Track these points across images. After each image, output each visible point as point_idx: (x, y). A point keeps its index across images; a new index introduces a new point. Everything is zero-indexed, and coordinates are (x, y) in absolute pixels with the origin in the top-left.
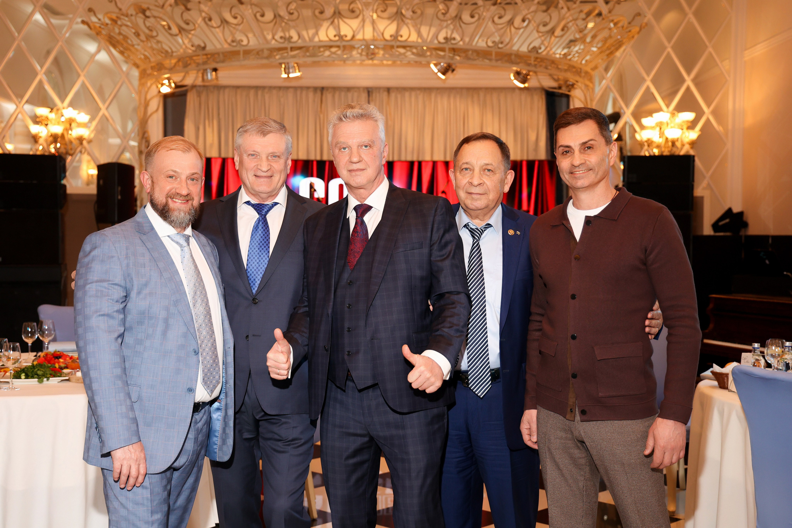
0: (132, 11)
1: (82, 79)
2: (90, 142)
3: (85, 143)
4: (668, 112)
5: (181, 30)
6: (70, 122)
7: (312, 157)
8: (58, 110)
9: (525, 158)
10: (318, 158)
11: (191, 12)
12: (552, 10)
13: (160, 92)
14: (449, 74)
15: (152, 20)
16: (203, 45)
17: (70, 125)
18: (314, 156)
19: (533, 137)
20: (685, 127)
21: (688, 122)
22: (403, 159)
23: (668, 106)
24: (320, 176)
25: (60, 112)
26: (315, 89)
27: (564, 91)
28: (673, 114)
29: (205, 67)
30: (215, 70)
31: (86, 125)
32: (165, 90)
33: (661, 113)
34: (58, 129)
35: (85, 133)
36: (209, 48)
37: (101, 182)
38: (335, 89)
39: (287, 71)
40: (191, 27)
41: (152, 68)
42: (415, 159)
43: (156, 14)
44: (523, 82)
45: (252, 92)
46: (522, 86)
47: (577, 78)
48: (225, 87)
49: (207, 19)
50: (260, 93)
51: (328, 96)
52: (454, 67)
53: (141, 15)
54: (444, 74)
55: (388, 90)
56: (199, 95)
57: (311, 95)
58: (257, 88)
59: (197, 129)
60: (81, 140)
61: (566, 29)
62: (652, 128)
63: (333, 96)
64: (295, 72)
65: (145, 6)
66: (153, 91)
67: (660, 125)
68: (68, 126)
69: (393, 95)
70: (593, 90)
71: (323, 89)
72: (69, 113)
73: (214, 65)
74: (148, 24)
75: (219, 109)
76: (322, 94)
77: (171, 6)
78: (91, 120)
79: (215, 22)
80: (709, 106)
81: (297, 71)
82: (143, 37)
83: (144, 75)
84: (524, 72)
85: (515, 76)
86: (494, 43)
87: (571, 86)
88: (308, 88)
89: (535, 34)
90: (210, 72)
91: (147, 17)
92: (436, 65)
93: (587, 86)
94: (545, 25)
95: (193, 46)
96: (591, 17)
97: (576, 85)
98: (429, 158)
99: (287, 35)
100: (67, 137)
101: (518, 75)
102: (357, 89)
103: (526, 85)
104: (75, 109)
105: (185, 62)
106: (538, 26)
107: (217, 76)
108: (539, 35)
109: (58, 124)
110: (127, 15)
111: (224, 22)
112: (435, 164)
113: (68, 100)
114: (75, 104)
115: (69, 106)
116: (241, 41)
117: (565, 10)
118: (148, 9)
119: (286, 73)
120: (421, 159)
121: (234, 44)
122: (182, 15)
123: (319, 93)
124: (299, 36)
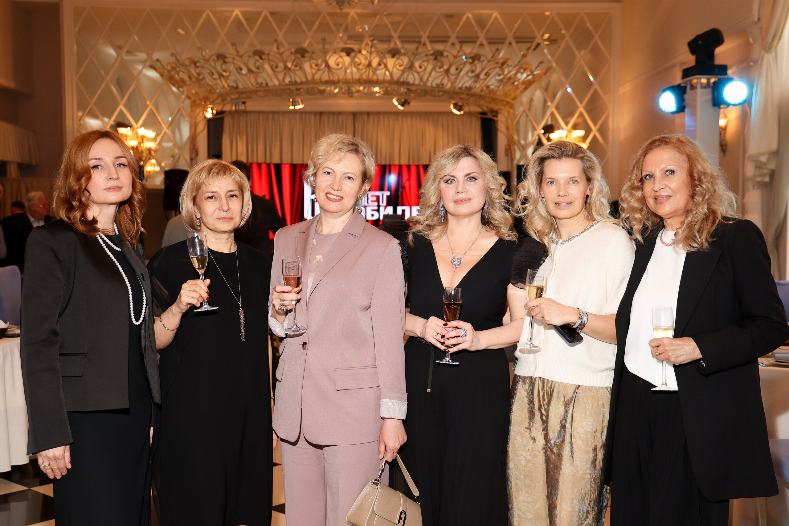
0: (187, 62)
1: (150, 107)
2: (156, 151)
3: (152, 153)
4: (566, 130)
5: (221, 76)
6: (143, 138)
8: (134, 129)
11: (228, 65)
12: (476, 62)
13: (205, 117)
14: (406, 105)
15: (200, 68)
16: (235, 85)
17: (143, 140)
21: (579, 137)
23: (567, 124)
25: (135, 131)
26: (316, 113)
27: (489, 116)
28: (570, 132)
29: (238, 101)
30: (244, 103)
31: (154, 140)
32: (209, 115)
33: (561, 131)
34: (134, 143)
35: (152, 145)
36: (240, 86)
37: (168, 182)
38: (330, 113)
39: (294, 104)
40: (228, 74)
41: (200, 100)
42: (387, 163)
43: (202, 64)
44: (459, 110)
46: (458, 113)
47: (500, 107)
48: (251, 112)
49: (238, 70)
50: (276, 116)
51: (326, 118)
52: (409, 101)
53: (193, 65)
54: (402, 106)
55: (368, 114)
56: (233, 117)
57: (312, 117)
58: (273, 113)
59: (232, 142)
60: (149, 150)
61: (488, 74)
63: (329, 119)
64: (299, 105)
65: (196, 60)
66: (200, 117)
68: (141, 141)
69: (371, 118)
70: (514, 113)
71: (321, 113)
72: (142, 131)
73: (244, 100)
74: (198, 71)
75: (247, 128)
76: (320, 116)
77: (214, 60)
78: (157, 136)
79: (245, 71)
80: (595, 125)
81: (301, 103)
82: (194, 80)
83: (194, 105)
84: (460, 104)
85: (453, 106)
86: (437, 84)
87: (496, 113)
88: (310, 113)
89: (466, 78)
90: (240, 104)
91: (197, 67)
92: (397, 100)
93: (509, 112)
94: (473, 72)
95: (229, 86)
96: (505, 66)
97: (500, 111)
98: (396, 163)
99: (294, 80)
100: (139, 148)
101: (455, 106)
102: (346, 113)
103: (462, 112)
104: (145, 128)
105: (223, 97)
106: (468, 72)
107: (245, 106)
108: (469, 79)
109: (134, 139)
110: (183, 65)
111: (250, 71)
112: (400, 167)
113: (141, 122)
114: (145, 125)
115: (141, 126)
116: (262, 84)
117: (486, 62)
118: (198, 62)
119: (293, 106)
120: (391, 163)
121: (257, 86)
122: (221, 67)
123: (318, 117)
124: (301, 79)
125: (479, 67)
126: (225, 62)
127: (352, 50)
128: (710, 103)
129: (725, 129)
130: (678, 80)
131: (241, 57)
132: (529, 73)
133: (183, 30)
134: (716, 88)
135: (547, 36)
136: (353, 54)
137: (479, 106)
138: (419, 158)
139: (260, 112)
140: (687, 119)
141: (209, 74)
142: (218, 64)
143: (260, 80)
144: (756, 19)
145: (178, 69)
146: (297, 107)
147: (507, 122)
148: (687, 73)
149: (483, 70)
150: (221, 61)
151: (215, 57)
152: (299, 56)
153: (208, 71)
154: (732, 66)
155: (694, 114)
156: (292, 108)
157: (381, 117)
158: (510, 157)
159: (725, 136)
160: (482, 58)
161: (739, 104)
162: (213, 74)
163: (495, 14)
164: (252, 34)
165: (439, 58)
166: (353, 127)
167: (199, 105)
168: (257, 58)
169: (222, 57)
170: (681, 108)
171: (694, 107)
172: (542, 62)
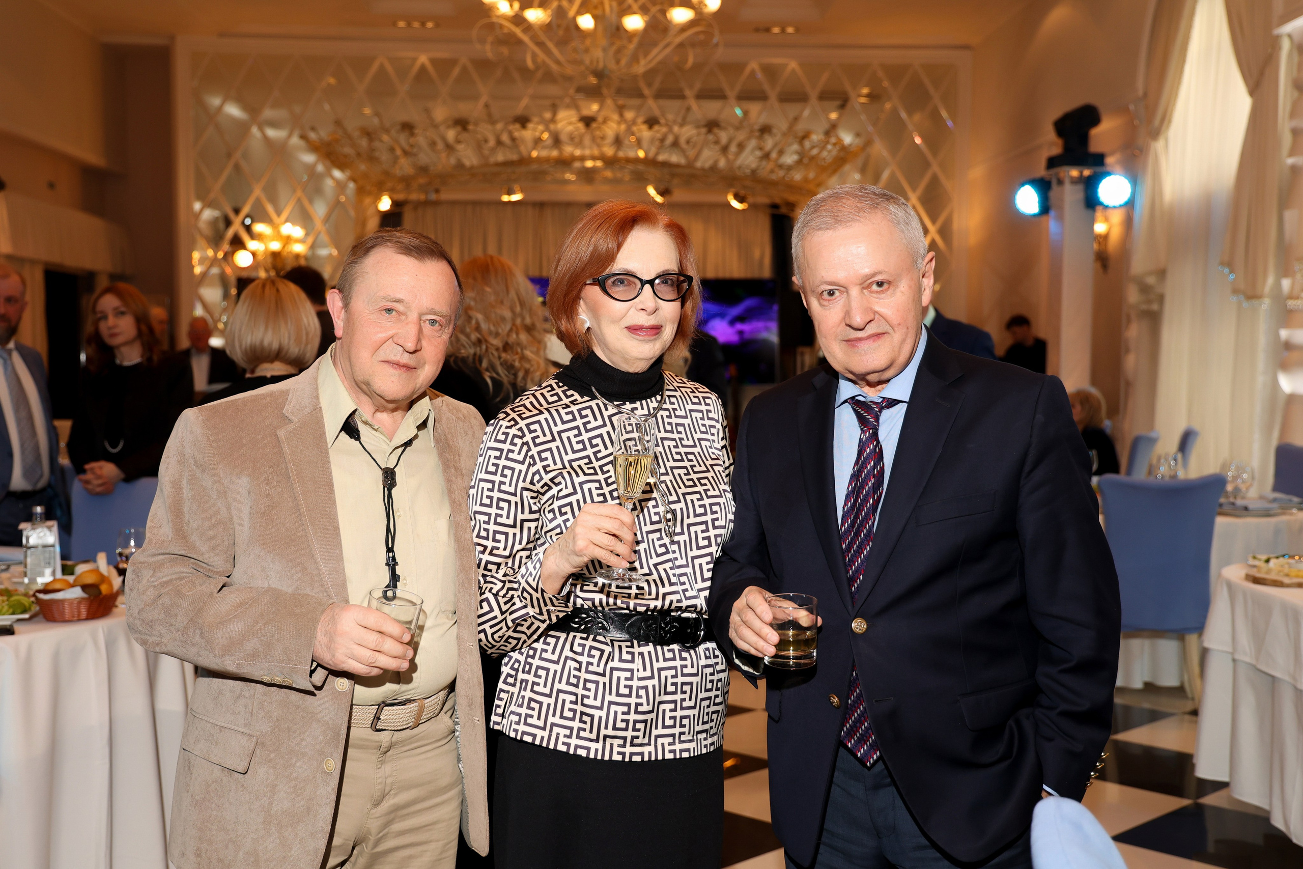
0: (356, 134)
5: (405, 153)
6: (288, 238)
8: (275, 226)
11: (417, 138)
12: (766, 136)
13: (378, 209)
14: (667, 196)
17: (288, 241)
19: (757, 255)
25: (277, 228)
27: (784, 210)
30: (437, 191)
31: (303, 241)
32: (384, 206)
34: (275, 246)
35: (301, 249)
39: (508, 193)
40: (416, 151)
41: (372, 185)
44: (741, 203)
46: (739, 206)
47: (798, 197)
48: (445, 203)
49: (431, 145)
52: (670, 189)
53: (365, 137)
54: (661, 196)
56: (417, 208)
60: (296, 256)
61: (782, 152)
63: (553, 212)
64: (517, 195)
66: (370, 210)
68: (285, 243)
72: (287, 229)
74: (372, 146)
77: (397, 131)
78: (307, 235)
81: (519, 192)
83: (361, 191)
84: (742, 193)
85: (733, 197)
86: (709, 165)
87: (792, 206)
88: (533, 205)
89: (751, 158)
90: (432, 191)
92: (654, 189)
94: (761, 149)
96: (806, 141)
97: (797, 205)
99: (509, 159)
101: (736, 197)
103: (745, 206)
104: (291, 224)
105: (407, 181)
106: (753, 150)
107: (439, 195)
108: (755, 158)
109: (276, 241)
110: (351, 137)
111: (449, 147)
113: (285, 215)
115: (286, 221)
117: (780, 135)
118: (374, 132)
119: (507, 195)
122: (407, 140)
123: (538, 208)
124: (515, 158)
125: (769, 143)
126: (412, 135)
128: (1081, 205)
129: (1105, 237)
130: (1041, 171)
131: (436, 127)
134: (1090, 185)
135: (865, 91)
136: (593, 126)
137: (768, 196)
140: (1052, 224)
141: (387, 149)
142: (403, 138)
144: (1140, 93)
145: (341, 142)
146: (514, 198)
148: (1053, 163)
149: (775, 145)
150: (407, 133)
151: (398, 127)
152: (520, 127)
153: (387, 146)
154: (1112, 153)
155: (1060, 218)
156: (505, 198)
159: (1106, 245)
160: (775, 131)
161: (1121, 206)
162: (394, 150)
163: (793, 65)
164: (444, 90)
165: (714, 130)
167: (369, 193)
168: (459, 128)
169: (408, 127)
170: (1045, 209)
171: (1061, 209)
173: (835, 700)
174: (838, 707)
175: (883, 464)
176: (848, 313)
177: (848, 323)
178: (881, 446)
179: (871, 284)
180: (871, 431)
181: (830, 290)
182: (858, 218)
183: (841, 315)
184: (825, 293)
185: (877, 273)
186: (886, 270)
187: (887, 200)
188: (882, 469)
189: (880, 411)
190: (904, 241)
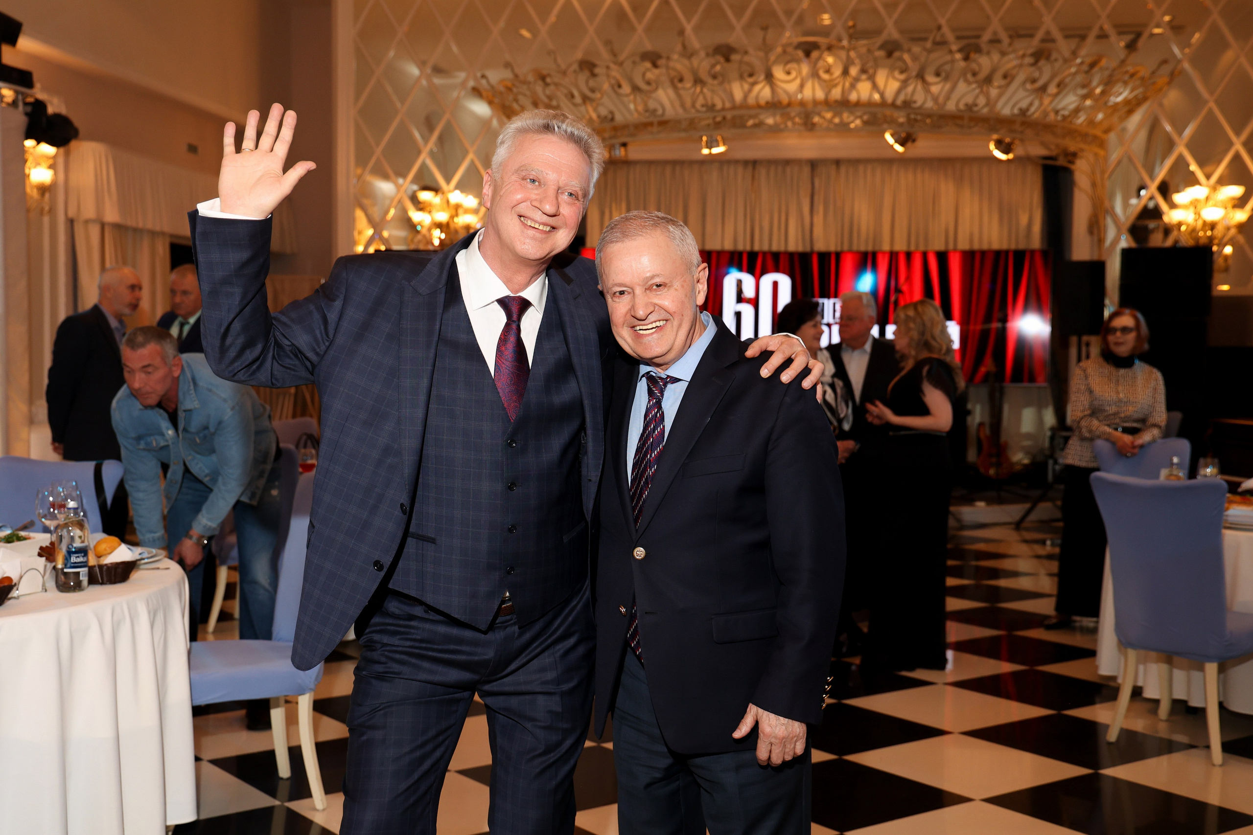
0: (530, 78)
1: (471, 156)
4: (1207, 186)
5: (585, 99)
6: (457, 208)
7: (740, 248)
8: (443, 194)
9: (1013, 247)
10: (748, 248)
12: (1042, 63)
14: (909, 144)
15: (552, 87)
16: (609, 115)
17: (457, 211)
18: (743, 246)
19: (1024, 220)
20: (1230, 206)
21: (1233, 199)
22: (855, 248)
23: (1208, 177)
24: (751, 271)
25: (445, 196)
26: (746, 163)
27: (1062, 162)
28: (1214, 189)
29: (614, 141)
30: (624, 145)
31: (476, 211)
33: (1197, 187)
34: (442, 217)
36: (619, 118)
38: (771, 163)
39: (709, 145)
40: (597, 95)
43: (556, 80)
44: (1006, 152)
45: (668, 170)
46: (1002, 157)
47: (1082, 146)
49: (616, 87)
50: (678, 169)
51: (762, 172)
52: (914, 136)
53: (540, 82)
54: (902, 144)
55: (838, 162)
57: (740, 169)
58: (674, 163)
59: (602, 214)
60: (468, 228)
62: (1186, 207)
64: (718, 146)
65: (545, 72)
67: (1195, 204)
68: (454, 213)
69: (843, 169)
70: (1106, 159)
71: (753, 164)
72: (456, 197)
73: (624, 140)
74: (548, 92)
75: (628, 189)
76: (754, 168)
77: (575, 72)
79: (626, 89)
81: (721, 143)
84: (1008, 140)
85: (995, 145)
86: (966, 105)
87: (1072, 156)
88: (736, 162)
89: (1021, 93)
90: (617, 146)
91: (547, 85)
92: (892, 135)
93: (1096, 155)
94: (1034, 81)
95: (599, 116)
96: (1096, 69)
97: (1080, 154)
98: (886, 247)
99: (710, 103)
100: (452, 226)
101: (999, 144)
102: (798, 162)
103: (1011, 156)
104: (462, 191)
106: (1024, 83)
107: (626, 151)
108: (1026, 94)
109: (443, 210)
110: (524, 82)
111: (636, 89)
112: (893, 256)
113: (455, 182)
114: (462, 187)
115: (456, 188)
116: (655, 110)
117: (1060, 62)
118: (549, 75)
119: (707, 148)
120: (877, 249)
121: (647, 114)
122: (587, 82)
123: (750, 168)
124: (723, 103)
125: (1046, 72)
126: (594, 75)
127: (815, 46)
131: (621, 64)
132: (1138, 82)
133: (529, 30)
136: (815, 54)
137: (1044, 144)
138: (926, 239)
139: (650, 163)
141: (566, 96)
142: (583, 77)
143: (652, 104)
145: (515, 90)
146: (716, 151)
147: (1093, 172)
149: (1053, 76)
150: (587, 73)
151: (575, 66)
152: (722, 60)
153: (565, 91)
156: (705, 151)
157: (861, 168)
158: (1096, 238)
160: (1054, 56)
162: (573, 96)
164: (640, 28)
165: (972, 55)
166: (809, 186)
168: (648, 65)
169: (588, 66)
172: (1165, 62)
173: (623, 610)
174: (625, 616)
175: (664, 426)
176: (633, 308)
177: (633, 315)
178: (663, 413)
179: (652, 285)
180: (654, 401)
181: (621, 291)
182: (641, 233)
183: (628, 307)
184: (618, 294)
185: (655, 276)
186: (662, 273)
187: (668, 222)
188: (663, 430)
189: (665, 385)
190: (679, 252)
